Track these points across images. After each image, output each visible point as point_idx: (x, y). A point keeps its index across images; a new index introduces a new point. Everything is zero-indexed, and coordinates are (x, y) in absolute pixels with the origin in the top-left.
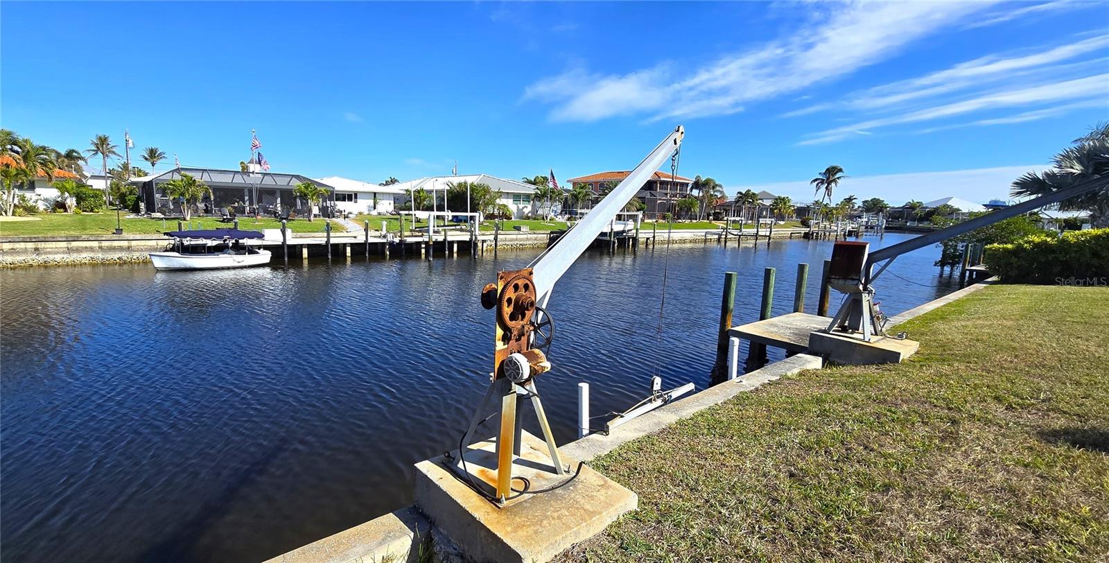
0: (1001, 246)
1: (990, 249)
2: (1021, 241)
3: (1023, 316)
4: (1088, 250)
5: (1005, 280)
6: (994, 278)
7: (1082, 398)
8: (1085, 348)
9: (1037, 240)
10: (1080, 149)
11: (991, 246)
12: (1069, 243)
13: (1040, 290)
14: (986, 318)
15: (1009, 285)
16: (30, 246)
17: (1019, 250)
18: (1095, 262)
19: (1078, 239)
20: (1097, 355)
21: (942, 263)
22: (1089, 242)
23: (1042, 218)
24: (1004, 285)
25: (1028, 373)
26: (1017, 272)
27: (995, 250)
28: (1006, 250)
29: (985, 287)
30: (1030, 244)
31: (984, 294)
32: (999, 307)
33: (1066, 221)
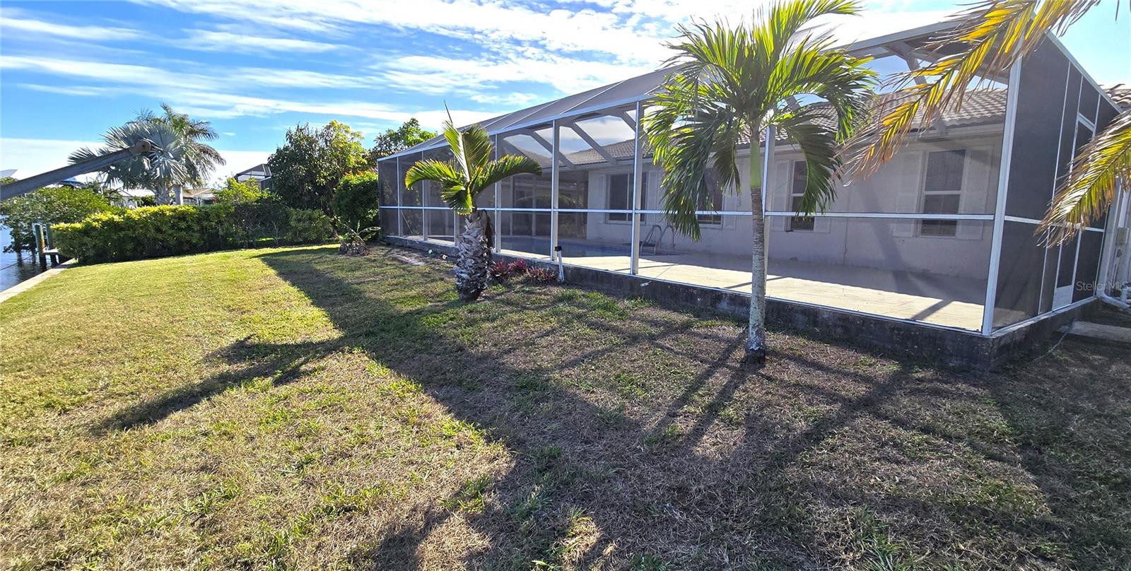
0: (68, 225)
1: (58, 229)
2: (88, 219)
3: (95, 299)
4: (151, 226)
5: (84, 262)
6: (73, 261)
7: (138, 373)
8: (145, 320)
9: (105, 218)
10: (126, 130)
11: (57, 226)
12: (134, 220)
13: (117, 268)
14: (55, 309)
15: (88, 266)
17: (88, 230)
18: (160, 236)
19: (140, 216)
20: (154, 325)
21: (17, 247)
22: (150, 218)
23: (121, 196)
24: (83, 267)
25: (89, 362)
26: (93, 251)
27: (63, 231)
28: (75, 230)
29: (62, 272)
30: (98, 222)
31: (57, 280)
32: (71, 293)
33: (143, 199)
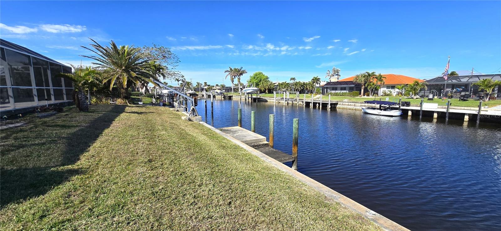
16: (354, 104)
